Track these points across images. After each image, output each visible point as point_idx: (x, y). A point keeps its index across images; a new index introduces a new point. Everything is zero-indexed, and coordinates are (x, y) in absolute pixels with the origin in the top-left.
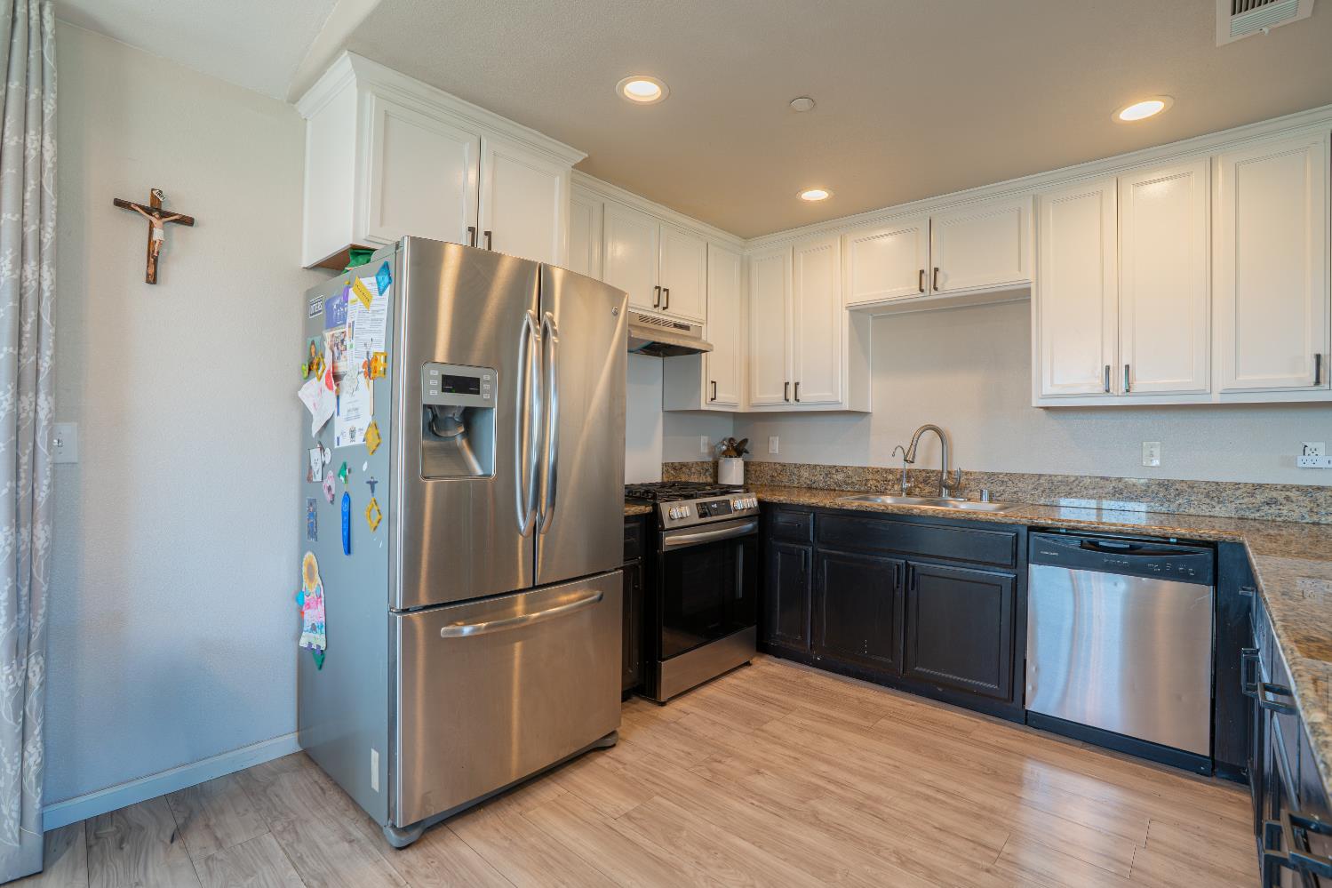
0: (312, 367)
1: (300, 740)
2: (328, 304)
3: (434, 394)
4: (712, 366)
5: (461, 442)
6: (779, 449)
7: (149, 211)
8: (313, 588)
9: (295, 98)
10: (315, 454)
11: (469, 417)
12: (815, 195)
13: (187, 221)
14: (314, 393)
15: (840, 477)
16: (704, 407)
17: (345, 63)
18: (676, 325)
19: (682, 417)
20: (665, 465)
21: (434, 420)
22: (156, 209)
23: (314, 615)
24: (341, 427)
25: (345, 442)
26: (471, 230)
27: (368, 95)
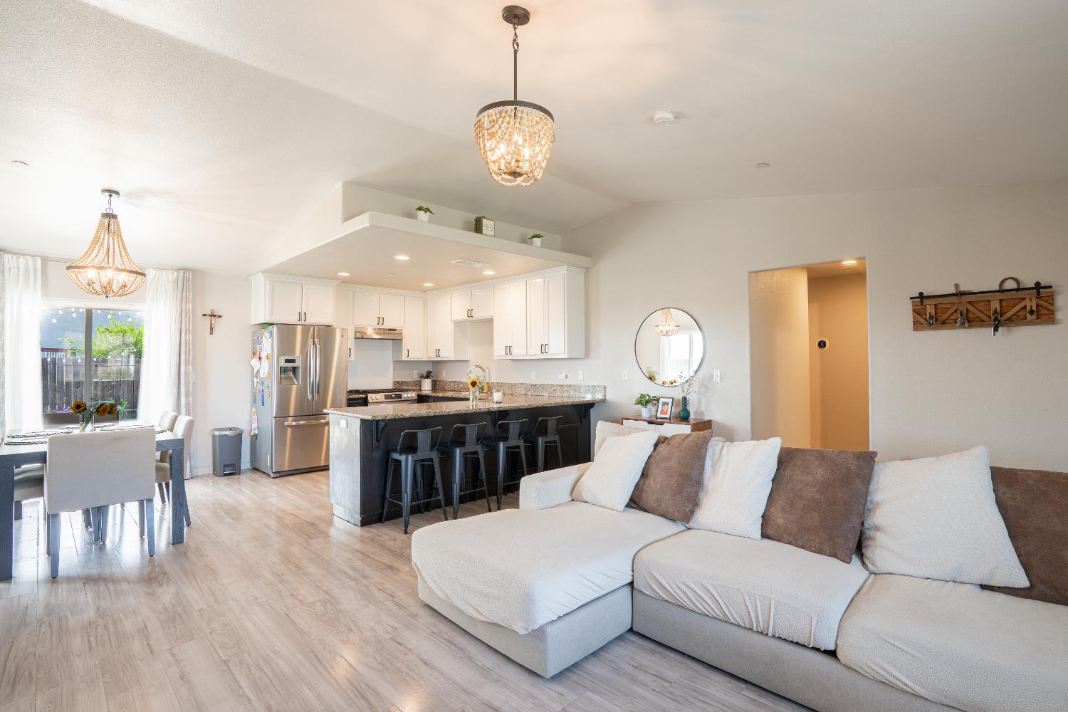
0: (254, 354)
1: (251, 465)
2: (258, 338)
3: (283, 364)
4: (406, 344)
5: (292, 375)
6: (447, 376)
7: (211, 316)
8: (255, 417)
9: (248, 276)
10: (255, 379)
11: (294, 370)
12: (429, 285)
13: (220, 317)
14: (255, 362)
15: (461, 386)
16: (404, 359)
17: (261, 275)
18: (389, 330)
19: (399, 363)
20: (394, 382)
21: (283, 371)
22: (212, 315)
23: (255, 425)
24: (261, 372)
25: (262, 376)
26: (299, 313)
27: (267, 282)
